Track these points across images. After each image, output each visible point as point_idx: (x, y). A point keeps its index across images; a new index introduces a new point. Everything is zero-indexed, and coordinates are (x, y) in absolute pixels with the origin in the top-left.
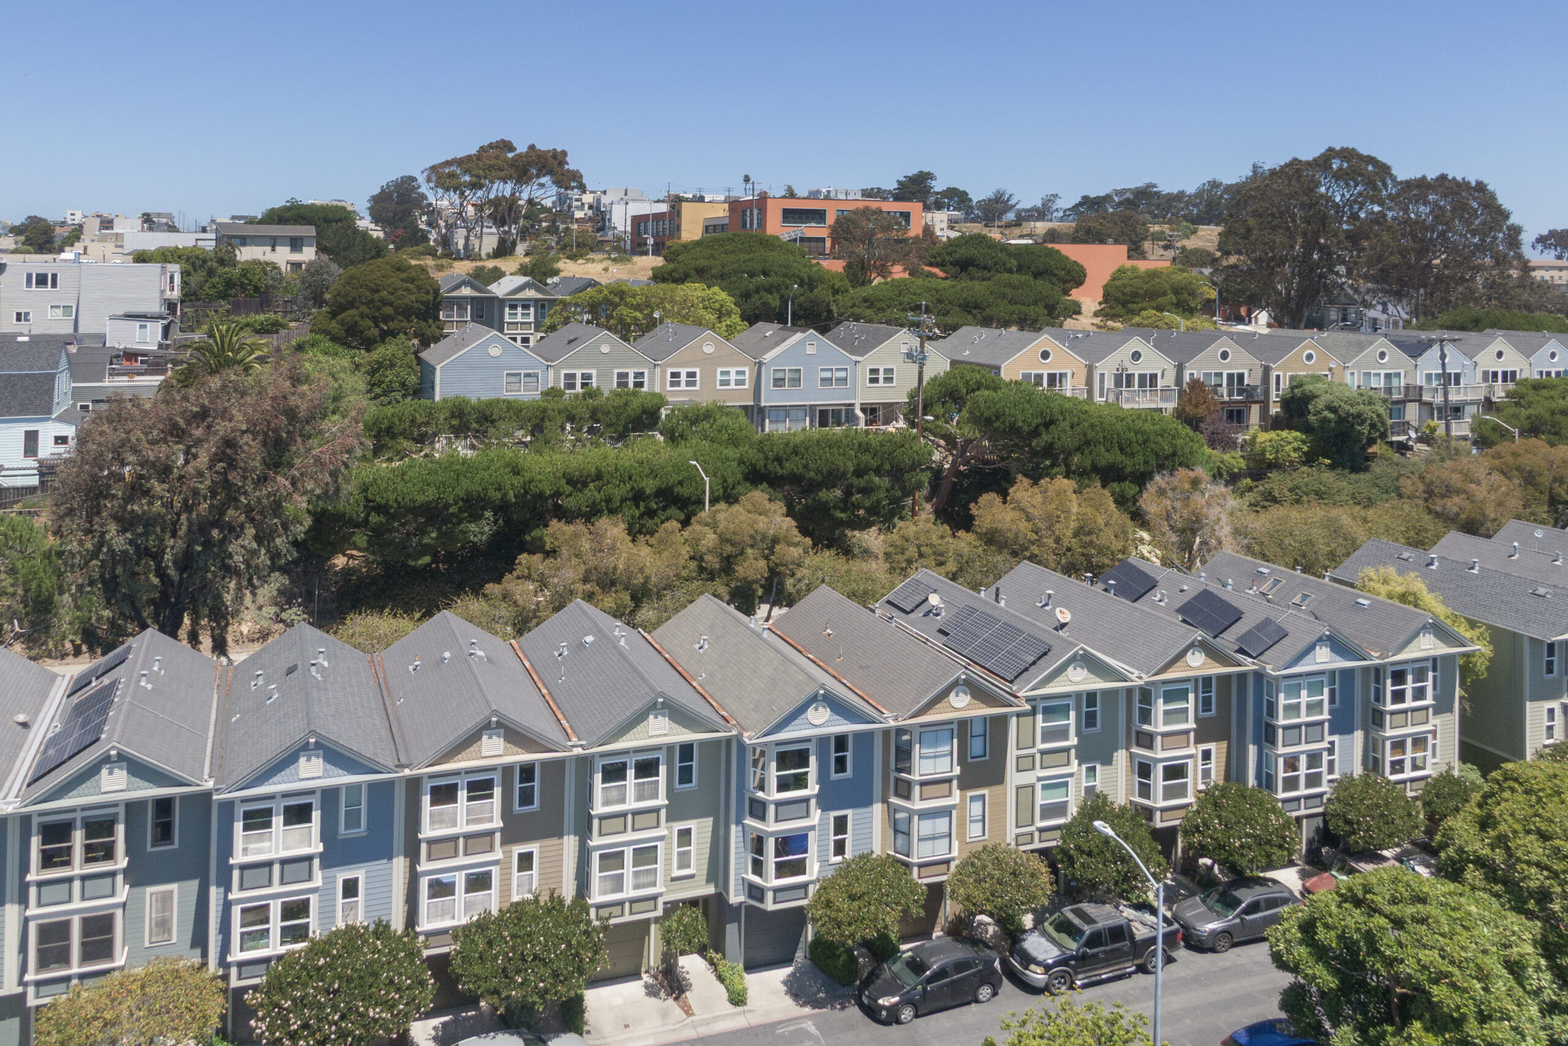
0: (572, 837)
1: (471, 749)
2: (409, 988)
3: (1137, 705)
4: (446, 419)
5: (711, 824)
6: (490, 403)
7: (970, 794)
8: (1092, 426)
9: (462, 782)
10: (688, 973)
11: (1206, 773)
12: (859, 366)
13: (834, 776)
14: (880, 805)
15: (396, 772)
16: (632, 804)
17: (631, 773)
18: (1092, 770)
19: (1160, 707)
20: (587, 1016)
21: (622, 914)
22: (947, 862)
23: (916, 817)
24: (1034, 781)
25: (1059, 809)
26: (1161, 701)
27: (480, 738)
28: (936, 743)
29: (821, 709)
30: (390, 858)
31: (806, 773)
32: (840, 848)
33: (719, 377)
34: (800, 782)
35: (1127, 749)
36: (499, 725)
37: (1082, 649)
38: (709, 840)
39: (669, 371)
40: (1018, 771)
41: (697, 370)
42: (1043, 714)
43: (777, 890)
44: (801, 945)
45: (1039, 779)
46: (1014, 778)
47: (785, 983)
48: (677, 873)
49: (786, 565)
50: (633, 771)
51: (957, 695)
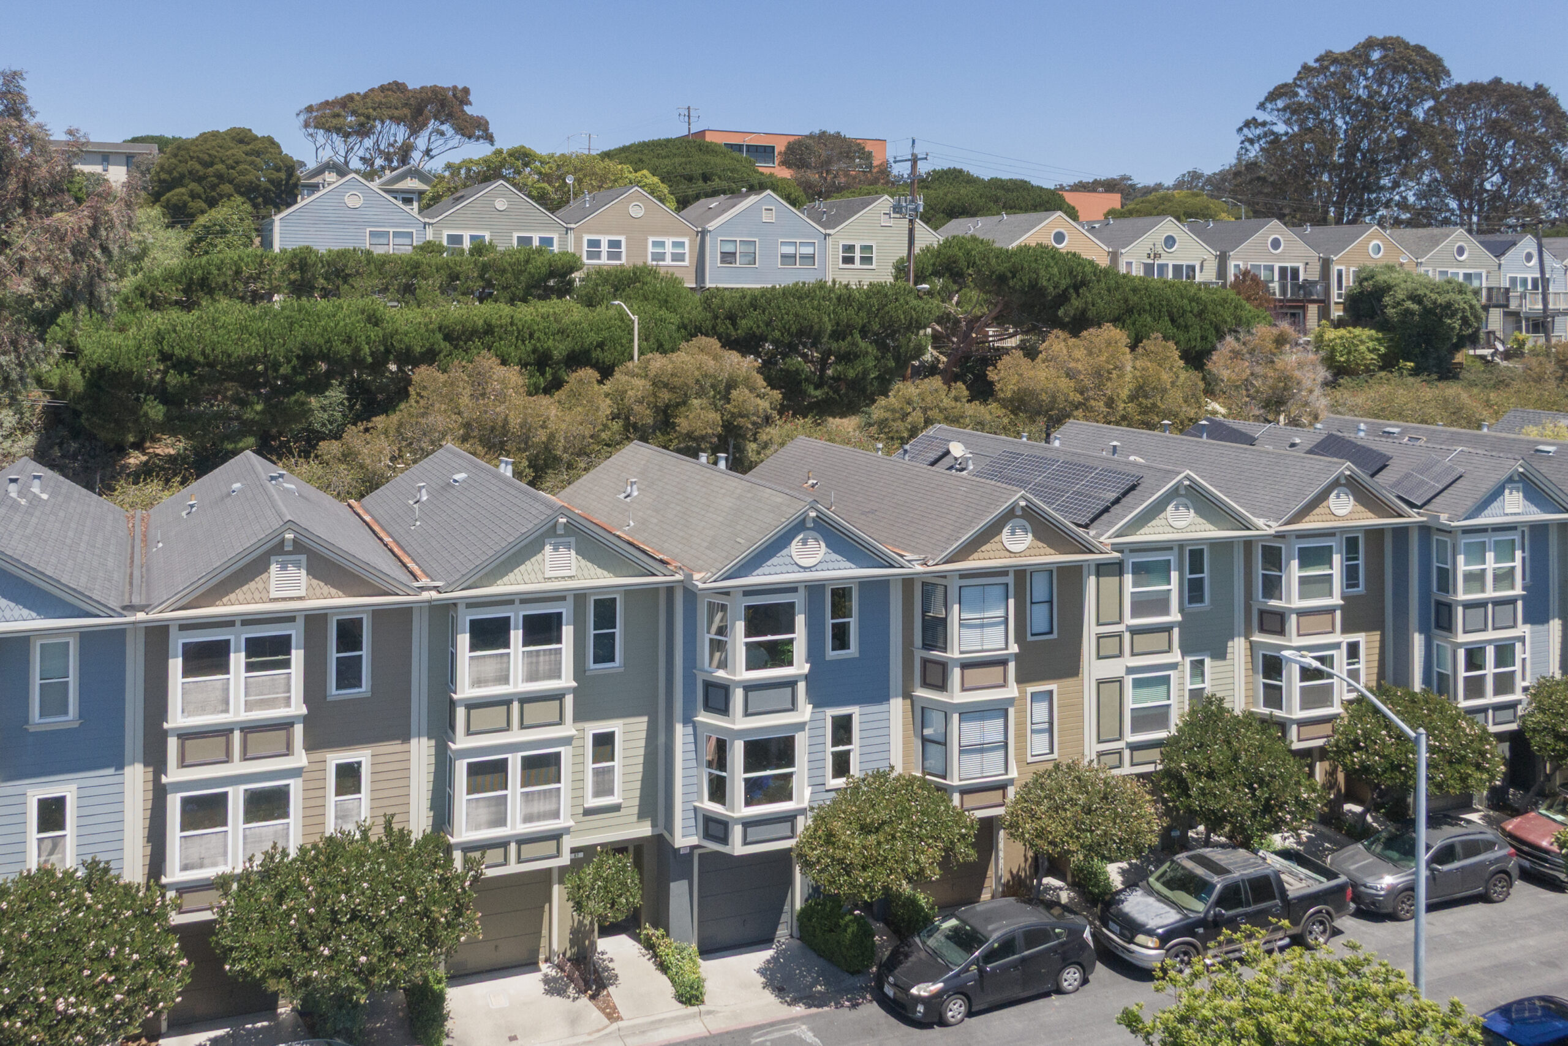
0: (424, 740)
1: (252, 585)
2: (136, 966)
3: (1259, 571)
4: (283, 273)
5: (644, 726)
6: (342, 254)
7: (1031, 689)
8: (1135, 290)
9: (237, 638)
10: (611, 960)
11: (1354, 674)
12: (830, 240)
13: (831, 654)
14: (900, 700)
15: (121, 615)
16: (518, 685)
17: (516, 635)
18: (1198, 668)
19: (1294, 572)
20: (449, 1025)
21: (505, 863)
22: (1002, 787)
23: (956, 717)
24: (1123, 674)
25: (1156, 717)
26: (1295, 563)
27: (266, 569)
28: (982, 604)
29: (811, 542)
30: (120, 766)
31: (791, 641)
32: (841, 766)
33: (650, 249)
34: (779, 654)
35: (1247, 638)
36: (299, 547)
37: (1187, 477)
38: (642, 751)
39: (586, 238)
40: (1099, 657)
41: (622, 238)
42: (1133, 573)
43: (748, 824)
44: (785, 917)
45: (1130, 670)
46: (1093, 668)
47: (762, 972)
48: (592, 802)
49: (746, 416)
50: (520, 632)
51: (1013, 533)
